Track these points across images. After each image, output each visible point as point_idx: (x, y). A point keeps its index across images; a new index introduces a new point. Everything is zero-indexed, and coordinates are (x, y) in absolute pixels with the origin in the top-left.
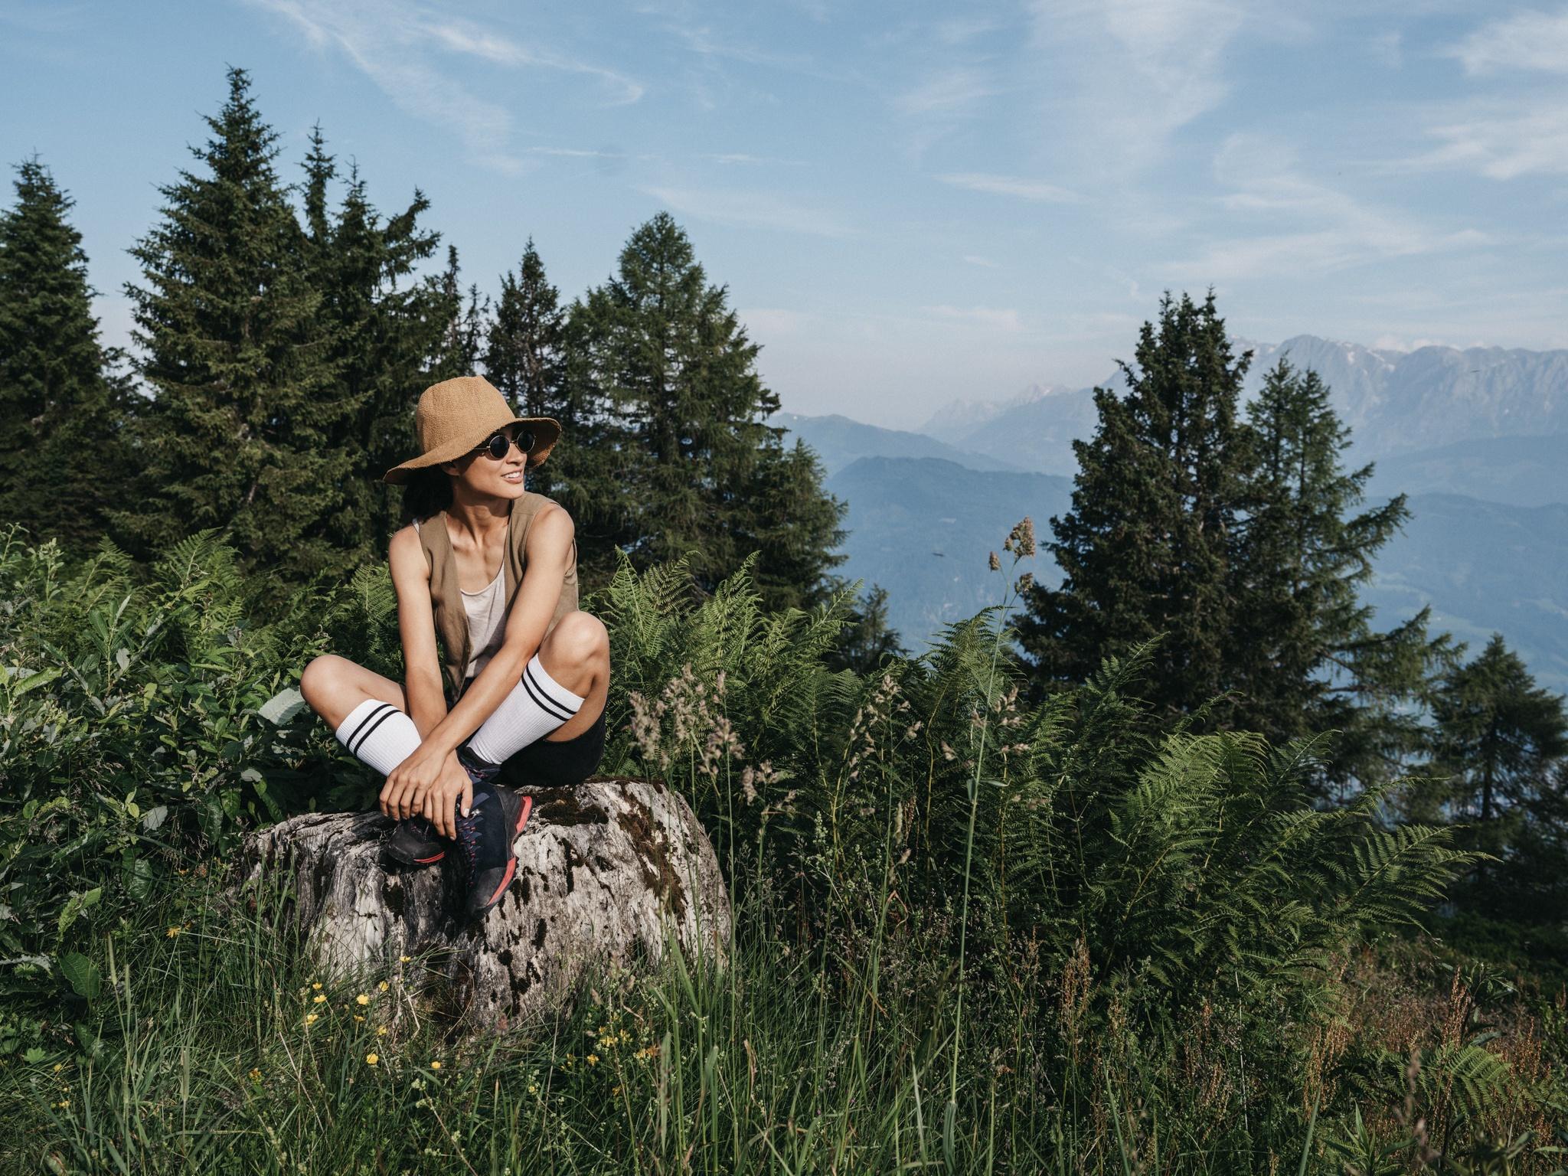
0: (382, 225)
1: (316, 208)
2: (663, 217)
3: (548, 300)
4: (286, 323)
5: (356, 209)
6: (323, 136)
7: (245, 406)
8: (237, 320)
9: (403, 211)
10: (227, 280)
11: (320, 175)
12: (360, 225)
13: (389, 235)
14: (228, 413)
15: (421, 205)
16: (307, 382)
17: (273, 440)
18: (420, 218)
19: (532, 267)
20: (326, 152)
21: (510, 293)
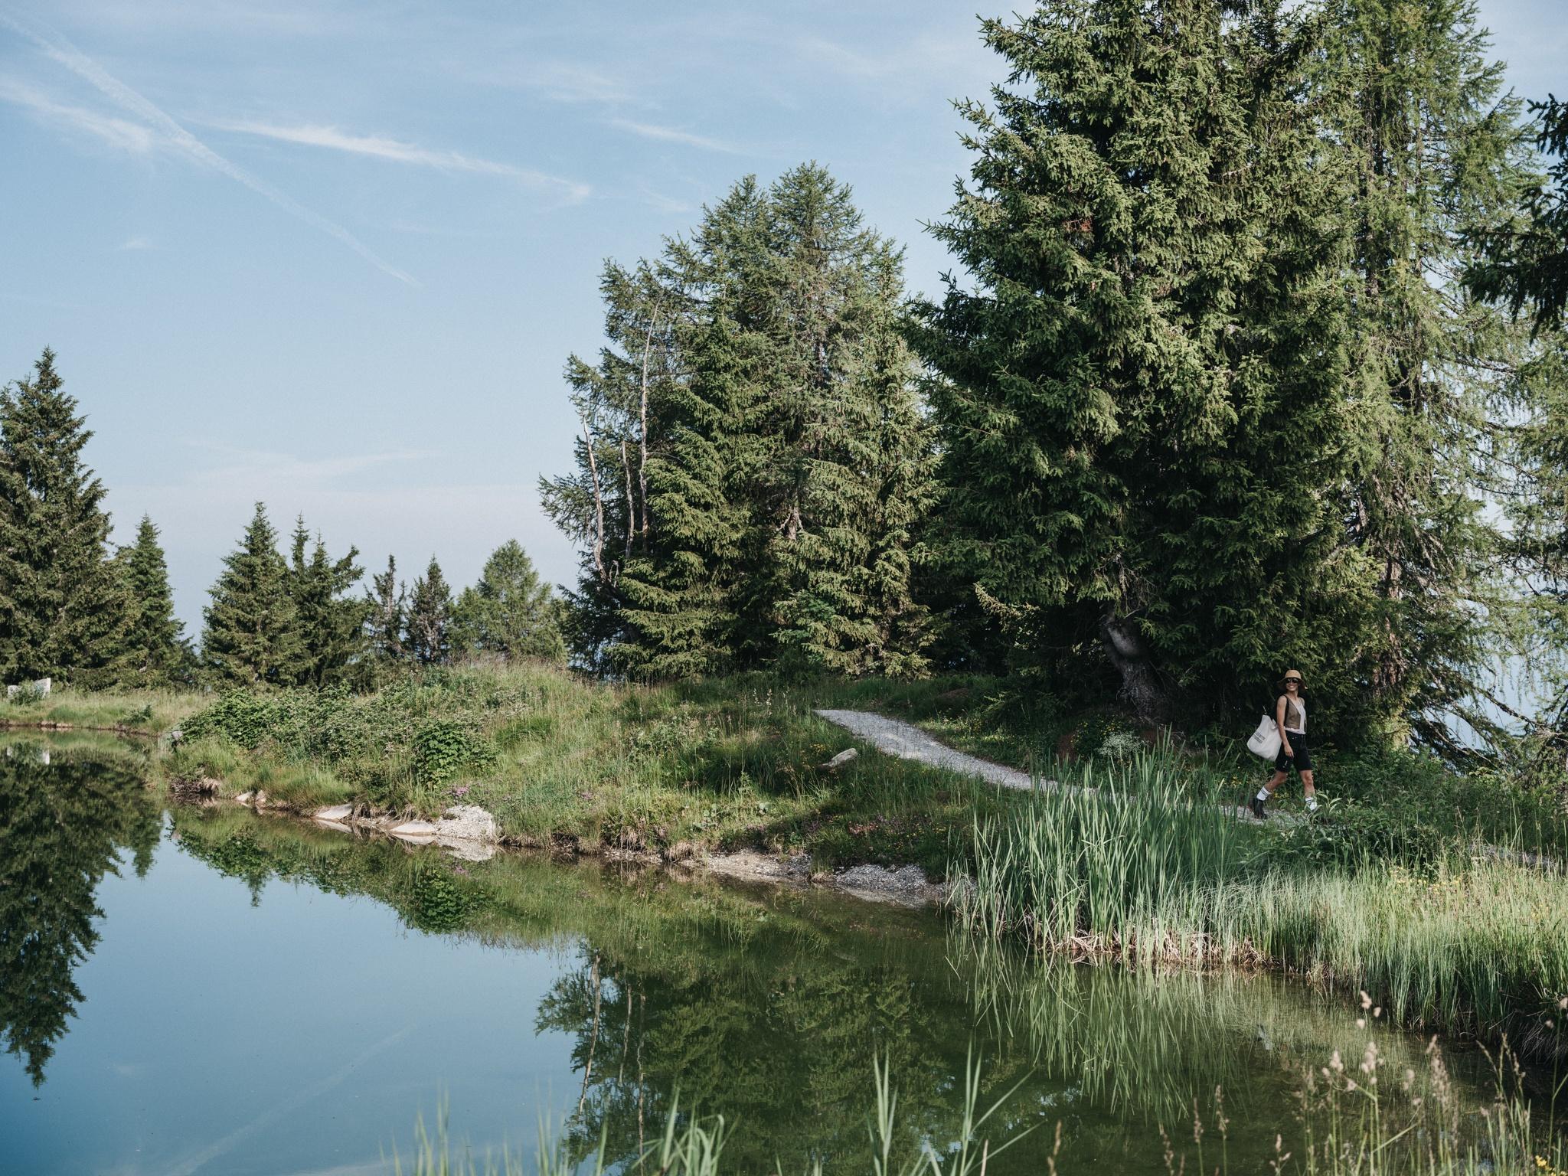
0: (333, 564)
1: (298, 558)
2: (512, 543)
3: (444, 594)
4: (277, 625)
5: (320, 555)
6: (304, 519)
7: (256, 664)
8: (255, 624)
9: (345, 556)
10: (250, 605)
11: (301, 540)
12: (321, 566)
13: (336, 570)
14: (249, 668)
15: (354, 553)
16: (288, 653)
17: (270, 681)
18: (354, 560)
19: (434, 573)
20: (305, 527)
21: (421, 587)
